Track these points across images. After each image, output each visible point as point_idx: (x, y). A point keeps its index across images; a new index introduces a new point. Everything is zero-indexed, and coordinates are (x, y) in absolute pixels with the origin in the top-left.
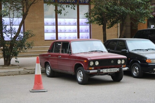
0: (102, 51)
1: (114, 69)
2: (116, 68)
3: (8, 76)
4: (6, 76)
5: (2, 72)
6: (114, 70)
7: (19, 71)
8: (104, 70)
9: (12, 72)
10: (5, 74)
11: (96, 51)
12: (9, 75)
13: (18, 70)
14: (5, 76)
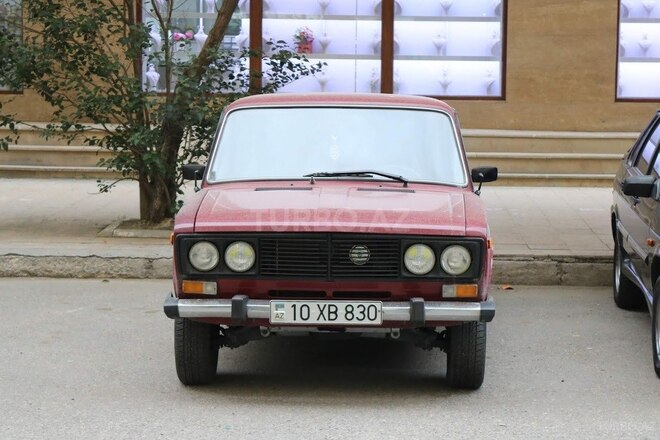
0: (399, 180)
1: (355, 304)
2: (378, 304)
3: (85, 277)
4: (71, 276)
5: (56, 258)
6: (357, 312)
7: (150, 260)
8: (277, 307)
9: (105, 262)
10: (68, 265)
11: (359, 177)
12: (92, 276)
13: (143, 255)
14: (66, 277)
